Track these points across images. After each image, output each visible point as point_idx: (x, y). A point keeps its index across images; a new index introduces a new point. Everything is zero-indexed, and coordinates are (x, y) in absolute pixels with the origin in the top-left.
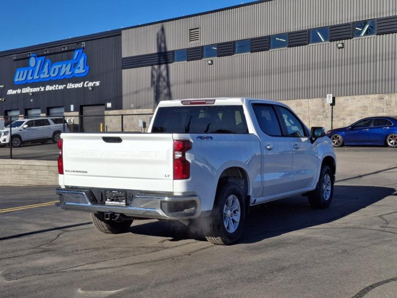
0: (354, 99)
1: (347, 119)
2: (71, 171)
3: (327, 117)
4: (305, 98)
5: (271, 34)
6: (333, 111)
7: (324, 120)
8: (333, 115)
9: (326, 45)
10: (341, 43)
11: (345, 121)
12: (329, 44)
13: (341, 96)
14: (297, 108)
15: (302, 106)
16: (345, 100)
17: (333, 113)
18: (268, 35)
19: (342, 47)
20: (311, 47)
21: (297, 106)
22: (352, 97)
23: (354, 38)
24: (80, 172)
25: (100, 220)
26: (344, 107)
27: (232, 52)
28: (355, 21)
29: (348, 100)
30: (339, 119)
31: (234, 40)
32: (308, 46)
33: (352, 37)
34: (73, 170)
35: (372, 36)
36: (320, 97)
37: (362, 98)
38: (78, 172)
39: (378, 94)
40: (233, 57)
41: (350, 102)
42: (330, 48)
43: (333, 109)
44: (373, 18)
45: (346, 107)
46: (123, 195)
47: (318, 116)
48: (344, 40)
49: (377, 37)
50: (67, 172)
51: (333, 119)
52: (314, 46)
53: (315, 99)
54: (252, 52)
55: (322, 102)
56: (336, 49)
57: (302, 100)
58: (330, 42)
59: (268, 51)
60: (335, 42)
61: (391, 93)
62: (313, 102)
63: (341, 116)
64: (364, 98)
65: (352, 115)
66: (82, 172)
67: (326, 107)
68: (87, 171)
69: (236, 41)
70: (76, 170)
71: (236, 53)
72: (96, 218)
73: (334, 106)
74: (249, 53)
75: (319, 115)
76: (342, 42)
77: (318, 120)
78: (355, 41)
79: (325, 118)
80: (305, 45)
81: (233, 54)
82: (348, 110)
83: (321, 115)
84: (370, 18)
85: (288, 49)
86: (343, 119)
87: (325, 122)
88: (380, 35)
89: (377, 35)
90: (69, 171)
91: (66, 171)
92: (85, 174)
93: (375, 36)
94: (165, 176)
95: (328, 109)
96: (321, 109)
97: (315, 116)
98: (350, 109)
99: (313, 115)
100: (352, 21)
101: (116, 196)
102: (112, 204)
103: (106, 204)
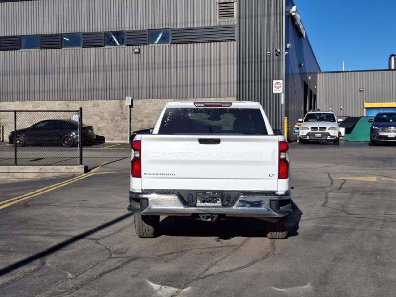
0: (151, 102)
1: (145, 121)
2: (153, 174)
3: (125, 118)
4: (102, 99)
5: (63, 33)
6: (131, 113)
7: (123, 121)
8: (132, 117)
9: (123, 49)
10: (137, 49)
11: (143, 123)
12: (125, 48)
13: (139, 99)
14: (94, 109)
15: (99, 107)
16: (143, 103)
17: (131, 115)
18: (60, 33)
19: (139, 52)
20: (107, 49)
21: (94, 106)
22: (149, 100)
23: (150, 45)
25: (147, 224)
26: (142, 110)
27: (18, 47)
28: (150, 28)
29: (146, 103)
30: (136, 120)
31: (20, 34)
32: (104, 48)
33: (147, 44)
34: (156, 173)
35: (167, 45)
36: (117, 99)
37: (159, 102)
38: (162, 174)
39: (173, 98)
40: (19, 52)
41: (147, 105)
42: (126, 52)
43: (131, 111)
44: (167, 27)
45: (144, 110)
46: (218, 196)
47: (116, 118)
48: (140, 46)
49: (171, 46)
50: (147, 175)
51: (132, 121)
52: (110, 49)
53: (112, 101)
54: (41, 49)
55: (120, 104)
56: (133, 54)
57: (99, 101)
58: (126, 47)
59: (60, 50)
60: (132, 46)
61: (185, 98)
62: (110, 103)
63: (140, 118)
64: (160, 102)
65: (150, 117)
66: (168, 175)
67: (124, 109)
68: (174, 173)
69: (22, 35)
70: (159, 173)
71: (22, 48)
72: (143, 222)
73: (131, 108)
74: (39, 50)
75: (117, 116)
76: (138, 47)
77: (116, 121)
78: (150, 48)
79: (123, 119)
80: (101, 47)
81: (19, 48)
82: (147, 113)
83: (118, 116)
84: (164, 28)
85: (83, 49)
86: (142, 121)
87: (123, 123)
88: (174, 44)
89: (171, 44)
90: (150, 174)
91: (145, 174)
92: (172, 176)
93: (169, 44)
94: (270, 176)
95: (126, 110)
96: (119, 110)
97: (113, 117)
98: (147, 111)
99: (111, 116)
100: (148, 28)
101: (209, 197)
102: (205, 206)
103: (197, 206)
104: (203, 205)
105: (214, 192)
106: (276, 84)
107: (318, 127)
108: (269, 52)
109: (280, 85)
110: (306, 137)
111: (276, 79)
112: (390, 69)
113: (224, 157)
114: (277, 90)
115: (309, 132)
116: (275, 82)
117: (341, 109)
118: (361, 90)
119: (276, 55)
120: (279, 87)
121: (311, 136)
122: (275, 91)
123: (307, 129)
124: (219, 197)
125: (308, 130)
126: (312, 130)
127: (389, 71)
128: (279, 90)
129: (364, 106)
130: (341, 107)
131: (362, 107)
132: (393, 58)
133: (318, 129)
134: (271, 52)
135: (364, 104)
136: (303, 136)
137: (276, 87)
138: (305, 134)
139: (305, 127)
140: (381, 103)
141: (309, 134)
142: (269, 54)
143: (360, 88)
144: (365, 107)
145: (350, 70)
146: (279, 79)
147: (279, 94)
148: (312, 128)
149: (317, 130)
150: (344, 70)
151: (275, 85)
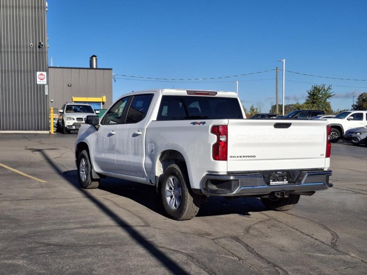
2: (237, 157)
24: (248, 157)
34: (240, 156)
38: (245, 157)
50: (233, 158)
66: (250, 157)
70: (243, 155)
91: (231, 157)
92: (253, 158)
94: (321, 155)
101: (279, 176)
102: (276, 184)
103: (271, 185)
104: (275, 183)
105: (283, 171)
106: (40, 75)
107: (84, 118)
108: (31, 44)
109: (44, 77)
110: (72, 127)
111: (40, 71)
112: (91, 68)
113: (293, 139)
114: (41, 82)
115: (75, 122)
116: (38, 73)
117: (52, 102)
118: (70, 85)
119: (39, 47)
120: (43, 78)
121: (77, 126)
122: (39, 82)
123: (72, 120)
124: (285, 176)
125: (74, 121)
126: (78, 121)
127: (90, 70)
128: (42, 82)
129: (72, 100)
130: (52, 100)
131: (71, 100)
132: (94, 58)
133: (84, 119)
134: (33, 44)
135: (72, 98)
136: (68, 126)
137: (40, 78)
138: (71, 124)
139: (70, 118)
140: (87, 97)
141: (74, 124)
142: (31, 45)
143: (68, 83)
144: (74, 100)
145: (58, 66)
146: (43, 71)
147: (44, 85)
148: (78, 119)
149: (83, 121)
150: (52, 66)
151: (39, 77)
